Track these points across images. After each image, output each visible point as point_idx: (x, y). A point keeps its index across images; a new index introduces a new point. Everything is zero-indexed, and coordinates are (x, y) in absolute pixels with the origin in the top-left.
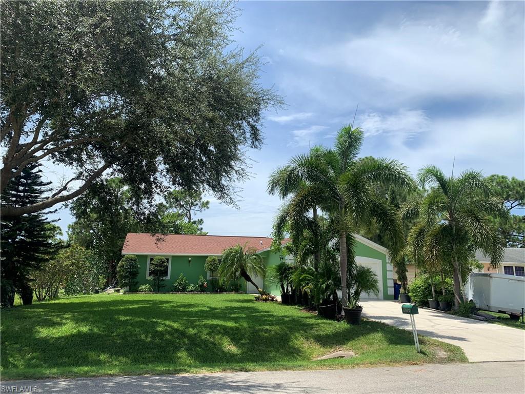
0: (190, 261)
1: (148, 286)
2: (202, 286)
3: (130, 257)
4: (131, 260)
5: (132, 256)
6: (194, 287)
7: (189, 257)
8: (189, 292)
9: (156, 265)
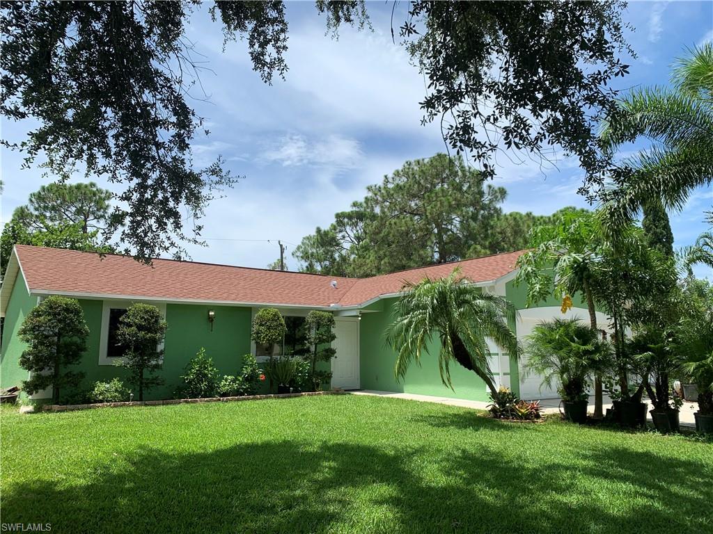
0: (211, 319)
1: (116, 384)
2: (251, 378)
3: (63, 302)
4: (67, 310)
5: (69, 301)
6: (234, 381)
7: (208, 308)
8: (225, 395)
9: (140, 328)
